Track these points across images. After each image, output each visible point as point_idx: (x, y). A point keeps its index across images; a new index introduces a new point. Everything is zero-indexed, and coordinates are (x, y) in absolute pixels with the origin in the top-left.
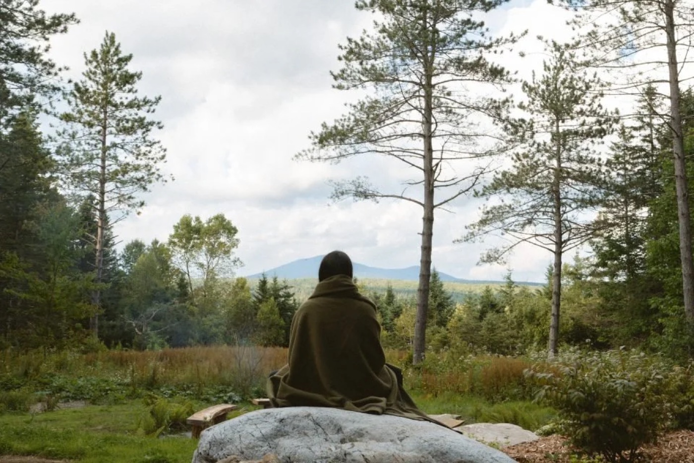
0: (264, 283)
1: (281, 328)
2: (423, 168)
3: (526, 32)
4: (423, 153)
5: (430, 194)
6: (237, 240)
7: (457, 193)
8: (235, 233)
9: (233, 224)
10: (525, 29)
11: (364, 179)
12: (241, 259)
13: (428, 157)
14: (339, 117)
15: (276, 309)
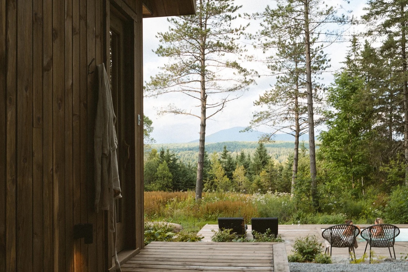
0: (163, 152)
1: (170, 178)
2: (200, 98)
3: (249, 24)
4: (200, 90)
5: (204, 112)
6: (152, 128)
7: (216, 111)
8: (151, 124)
9: (150, 119)
10: (249, 23)
11: (173, 105)
12: (154, 139)
13: (202, 93)
14: (158, 74)
15: (167, 168)
